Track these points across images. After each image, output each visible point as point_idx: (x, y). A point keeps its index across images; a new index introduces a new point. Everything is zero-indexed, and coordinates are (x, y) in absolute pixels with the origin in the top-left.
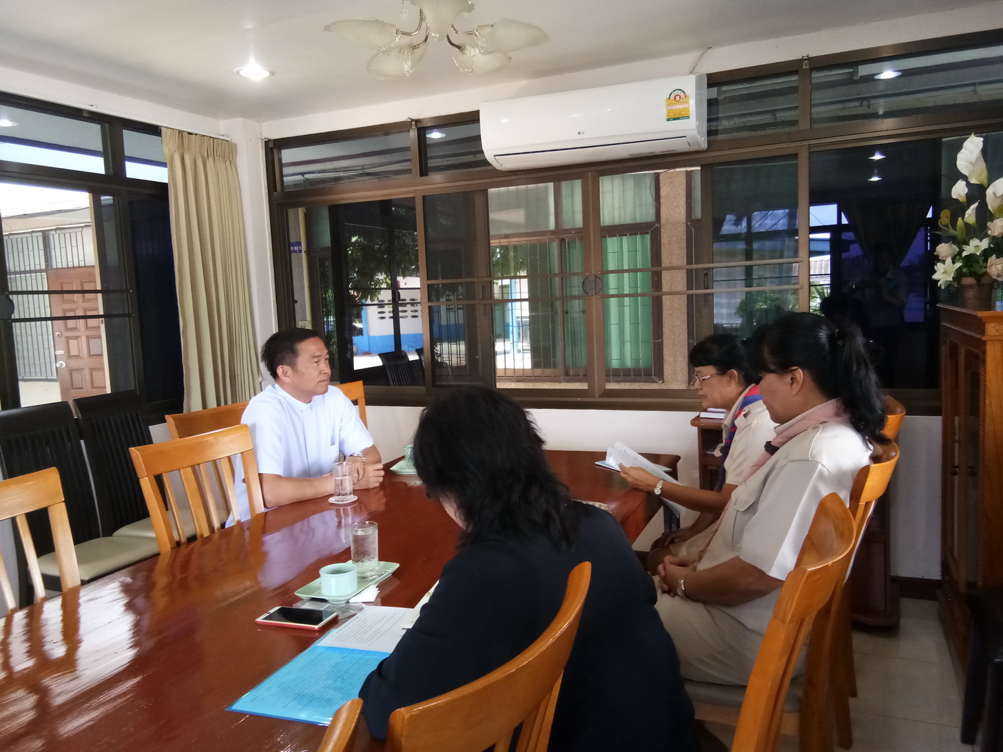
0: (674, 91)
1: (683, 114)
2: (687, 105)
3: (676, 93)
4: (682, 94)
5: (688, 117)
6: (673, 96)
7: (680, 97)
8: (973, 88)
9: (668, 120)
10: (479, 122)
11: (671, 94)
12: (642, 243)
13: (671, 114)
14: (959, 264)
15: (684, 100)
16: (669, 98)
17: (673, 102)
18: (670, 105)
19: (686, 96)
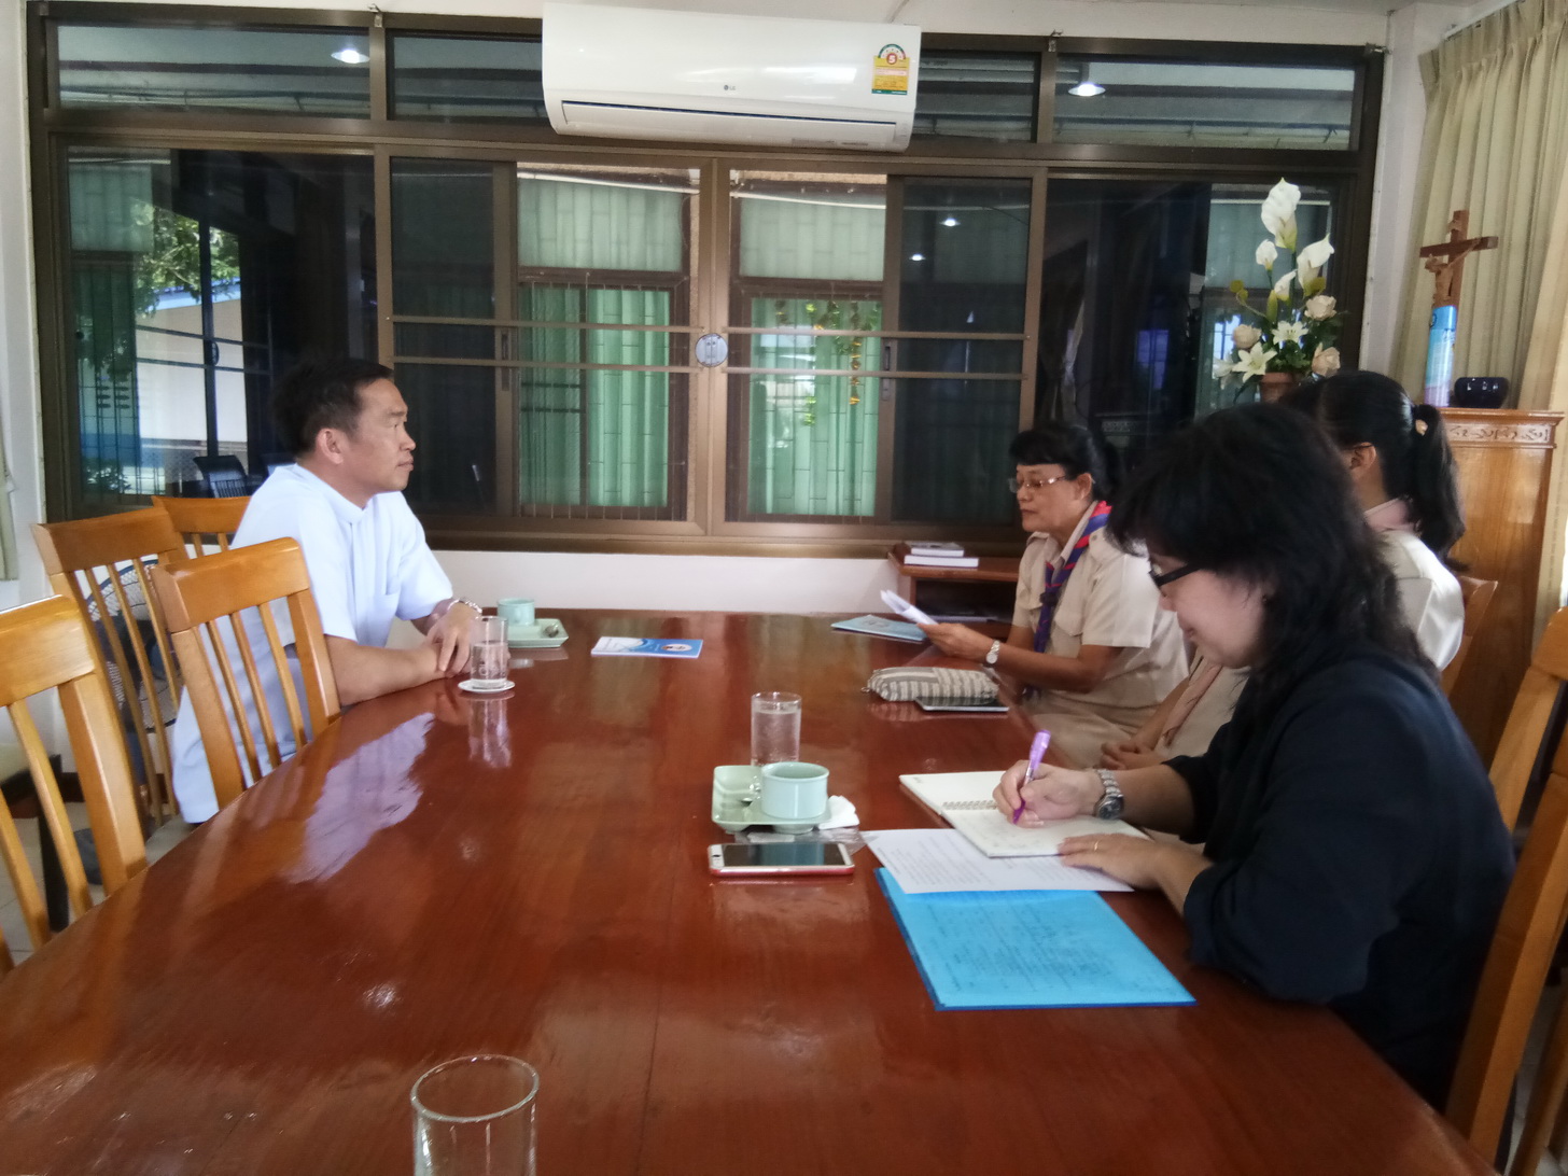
0: (888, 46)
1: (899, 85)
2: (905, 74)
3: (890, 49)
4: (900, 54)
5: (905, 92)
6: (885, 53)
7: (896, 58)
8: (1188, 128)
9: (874, 91)
10: (540, 41)
11: (882, 50)
12: (654, 305)
13: (879, 83)
14: (1272, 354)
15: (901, 64)
16: (879, 57)
17: (886, 63)
18: (879, 67)
19: (905, 58)
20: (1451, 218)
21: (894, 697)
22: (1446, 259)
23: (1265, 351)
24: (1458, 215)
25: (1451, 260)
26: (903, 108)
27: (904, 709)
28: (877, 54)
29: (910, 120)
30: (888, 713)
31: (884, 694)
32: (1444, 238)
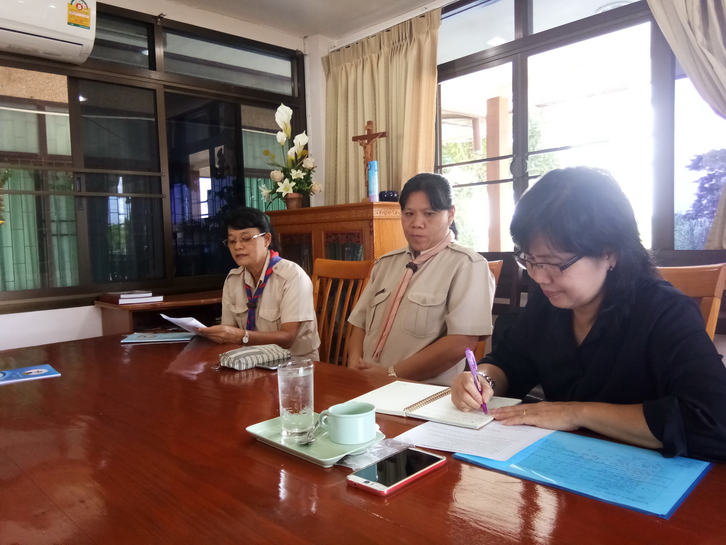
1: (84, 23)
2: (88, 17)
3: (78, 2)
4: (84, 5)
5: (89, 28)
6: (75, 3)
7: (82, 7)
9: (69, 24)
13: (72, 19)
14: (293, 184)
15: (85, 11)
16: (71, 4)
17: (75, 9)
18: (70, 10)
19: (87, 8)
20: (366, 124)
21: (244, 367)
22: (366, 141)
23: (290, 182)
24: (369, 123)
25: (369, 142)
26: (87, 36)
27: (250, 373)
28: (70, 2)
29: (92, 44)
30: (241, 378)
31: (237, 367)
32: (365, 133)
